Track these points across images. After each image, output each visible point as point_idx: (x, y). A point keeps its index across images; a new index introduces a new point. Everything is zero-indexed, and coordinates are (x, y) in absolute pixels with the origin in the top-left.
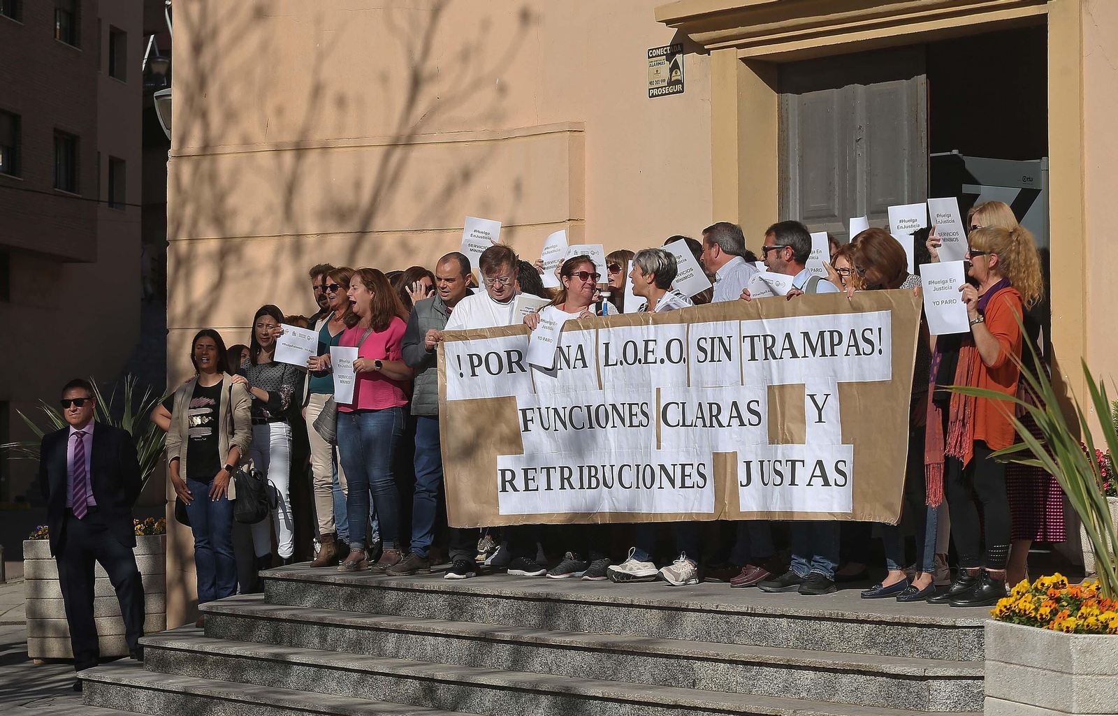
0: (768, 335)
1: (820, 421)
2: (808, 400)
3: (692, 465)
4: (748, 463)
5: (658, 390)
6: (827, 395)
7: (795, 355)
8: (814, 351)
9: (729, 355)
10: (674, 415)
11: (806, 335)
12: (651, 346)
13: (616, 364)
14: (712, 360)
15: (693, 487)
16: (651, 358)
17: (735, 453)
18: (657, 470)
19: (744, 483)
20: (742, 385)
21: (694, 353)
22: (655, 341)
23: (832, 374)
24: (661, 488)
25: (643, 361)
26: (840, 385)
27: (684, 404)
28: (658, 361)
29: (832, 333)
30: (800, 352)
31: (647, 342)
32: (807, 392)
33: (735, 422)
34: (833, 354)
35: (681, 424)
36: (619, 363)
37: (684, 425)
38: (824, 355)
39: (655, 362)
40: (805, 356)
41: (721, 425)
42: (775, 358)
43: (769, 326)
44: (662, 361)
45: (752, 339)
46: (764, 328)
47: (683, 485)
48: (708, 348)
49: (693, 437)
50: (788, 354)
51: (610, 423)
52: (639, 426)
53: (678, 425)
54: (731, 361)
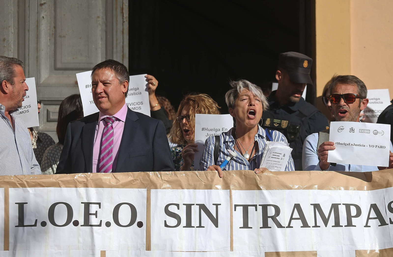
0: (270, 205)
7: (305, 225)
8: (326, 221)
9: (215, 222)
11: (317, 207)
12: (93, 209)
13: (35, 225)
14: (189, 225)
16: (94, 220)
20: (232, 249)
21: (159, 217)
22: (99, 204)
23: (348, 242)
25: (81, 222)
26: (357, 252)
28: (103, 224)
29: (348, 206)
30: (310, 221)
31: (87, 205)
34: (349, 224)
36: (39, 224)
38: (337, 224)
39: (100, 225)
40: (316, 226)
42: (279, 226)
43: (271, 197)
44: (108, 224)
45: (245, 208)
46: (265, 198)
48: (183, 214)
50: (297, 224)
54: (217, 227)
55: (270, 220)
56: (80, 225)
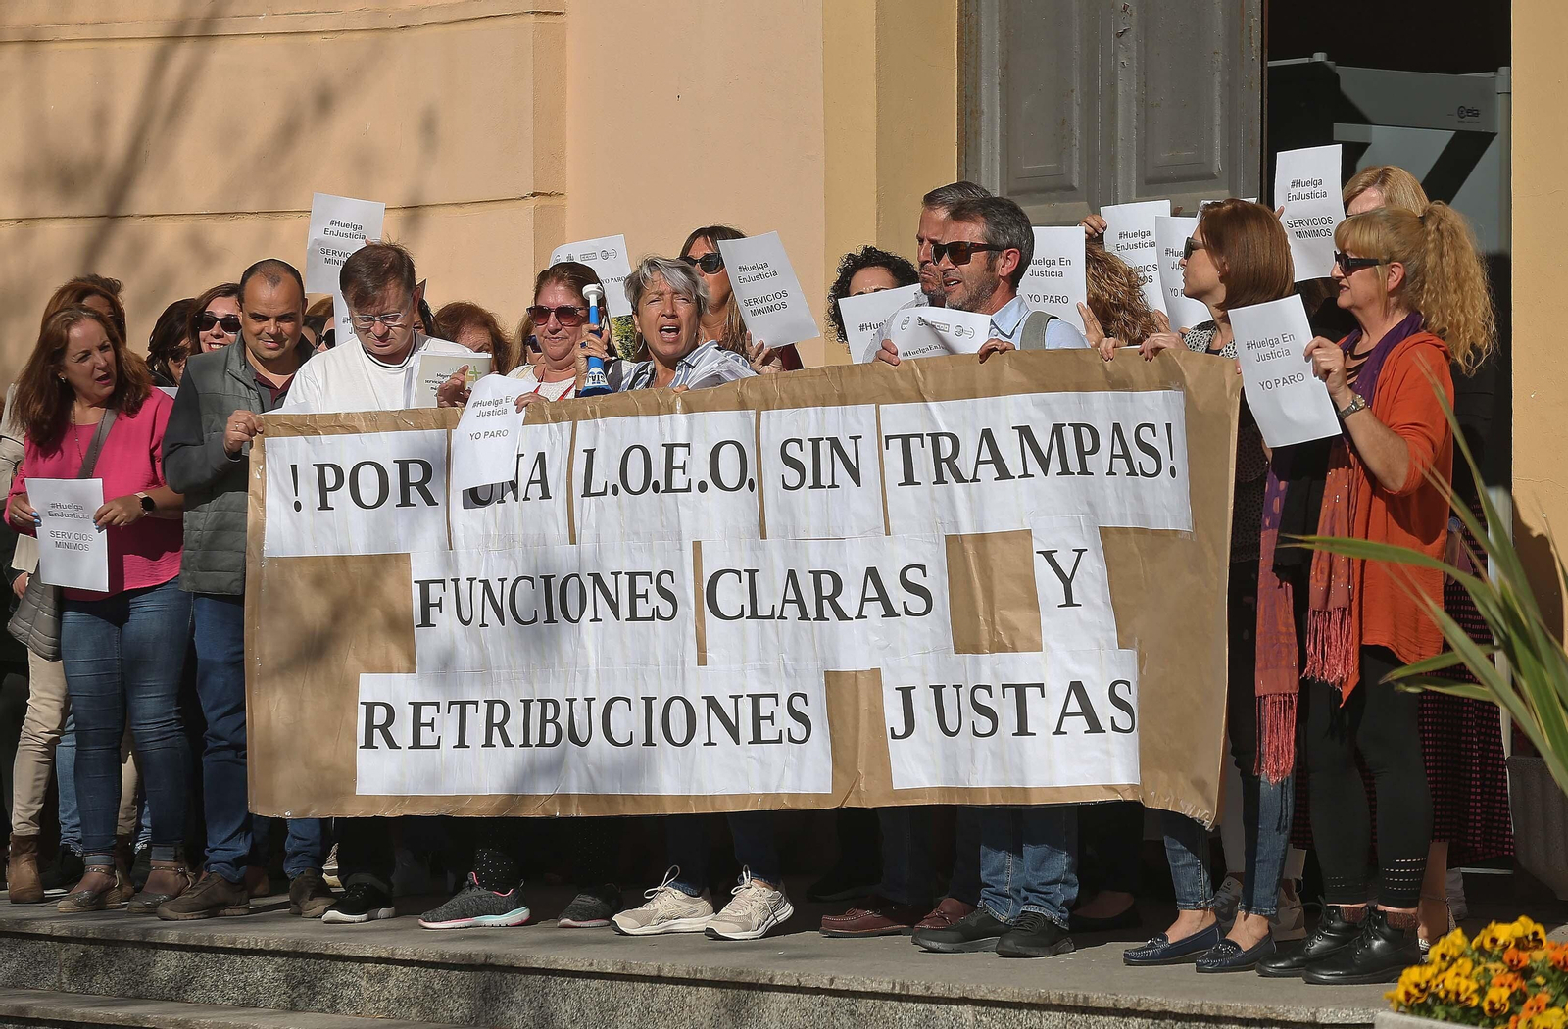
0: (942, 434)
1: (1069, 602)
2: (1040, 562)
3: (775, 696)
4: (906, 693)
5: (697, 546)
6: (1080, 551)
7: (1004, 474)
8: (1044, 463)
9: (855, 474)
10: (731, 595)
11: (1025, 432)
12: (680, 456)
13: (605, 493)
14: (817, 484)
15: (779, 741)
16: (679, 480)
17: (876, 673)
18: (700, 708)
19: (900, 730)
20: (888, 533)
21: (774, 470)
22: (687, 445)
23: (1086, 509)
24: (710, 743)
25: (662, 487)
26: (1105, 532)
27: (752, 573)
28: (695, 487)
29: (1078, 428)
30: (1014, 465)
31: (670, 448)
32: (1037, 546)
33: (874, 609)
34: (1084, 468)
35: (747, 613)
36: (609, 490)
37: (754, 615)
38: (1066, 471)
39: (688, 490)
40: (1026, 475)
41: (841, 616)
42: (960, 479)
43: (943, 415)
44: (702, 486)
45: (906, 440)
46: (933, 421)
47: (757, 739)
48: (807, 460)
49: (776, 641)
50: (988, 472)
51: (589, 613)
52: (652, 619)
53: (741, 615)
54: (859, 485)
56: (660, 490)
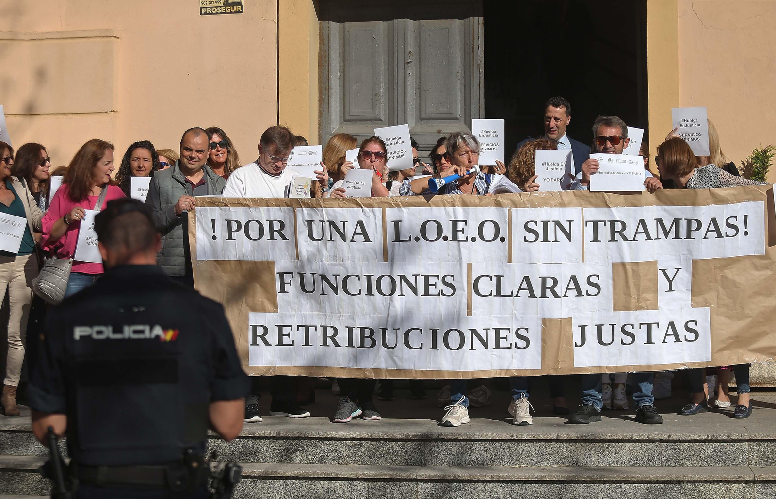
0: (617, 221)
1: (670, 290)
2: (660, 273)
3: (509, 329)
4: (583, 328)
5: (470, 265)
6: (679, 269)
7: (649, 238)
8: (666, 234)
9: (569, 236)
10: (486, 286)
11: (660, 221)
12: (460, 226)
13: (410, 240)
14: (546, 239)
15: (510, 348)
16: (460, 236)
17: (569, 320)
18: (468, 335)
19: (579, 343)
20: (583, 261)
21: (519, 233)
22: (465, 221)
23: (686, 252)
24: (472, 349)
25: (450, 237)
26: (695, 263)
27: (499, 278)
28: (470, 239)
29: (689, 220)
30: (653, 235)
31: (455, 223)
32: (659, 267)
33: (572, 293)
34: (689, 236)
35: (494, 293)
36: (413, 239)
37: (499, 294)
38: (677, 236)
39: (466, 240)
40: (658, 238)
41: (556, 295)
42: (625, 239)
43: (618, 213)
44: (474, 239)
45: (595, 223)
46: (612, 215)
47: (498, 346)
48: (540, 230)
49: (511, 306)
50: (642, 237)
51: (398, 291)
52: (439, 295)
53: (491, 294)
54: (570, 241)
55: (617, 235)
56: (449, 240)
